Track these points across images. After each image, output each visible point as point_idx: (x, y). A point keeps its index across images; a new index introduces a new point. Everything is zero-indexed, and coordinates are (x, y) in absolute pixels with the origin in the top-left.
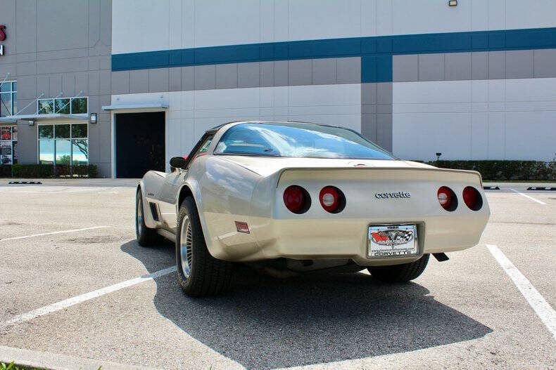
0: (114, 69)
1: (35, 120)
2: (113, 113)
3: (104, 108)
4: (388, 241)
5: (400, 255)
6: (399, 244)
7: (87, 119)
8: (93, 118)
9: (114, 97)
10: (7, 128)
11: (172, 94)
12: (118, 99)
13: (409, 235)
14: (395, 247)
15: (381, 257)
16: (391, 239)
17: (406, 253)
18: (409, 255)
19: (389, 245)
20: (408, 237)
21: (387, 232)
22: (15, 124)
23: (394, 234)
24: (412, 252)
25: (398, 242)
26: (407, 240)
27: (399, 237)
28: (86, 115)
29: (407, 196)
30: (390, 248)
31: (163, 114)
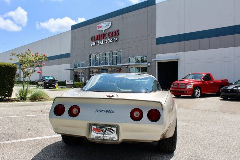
0: (157, 44)
1: (128, 65)
2: (157, 62)
3: (153, 60)
4: (101, 132)
5: (107, 140)
6: (107, 134)
8: (149, 64)
9: (157, 55)
10: (118, 69)
11: (181, 53)
12: (159, 56)
13: (113, 131)
14: (105, 136)
15: (97, 139)
16: (102, 131)
17: (111, 139)
18: (112, 140)
19: (102, 134)
20: (112, 132)
21: (101, 128)
22: (121, 67)
23: (104, 129)
24: (114, 139)
26: (112, 133)
27: (107, 131)
28: (146, 63)
29: (113, 112)
30: (102, 135)
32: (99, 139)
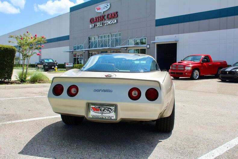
0: (156, 25)
1: (127, 47)
2: (156, 44)
3: (152, 42)
4: (99, 112)
5: (105, 119)
6: (105, 113)
7: (146, 47)
8: (148, 46)
9: (156, 37)
10: (118, 51)
11: (180, 35)
12: (158, 38)
13: (112, 110)
14: (103, 115)
15: (96, 118)
16: (101, 111)
17: (109, 118)
18: (111, 119)
19: (100, 113)
20: (110, 111)
21: (99, 107)
22: (120, 49)
23: (103, 109)
24: (113, 118)
25: (105, 112)
26: (110, 112)
27: (105, 110)
28: (145, 45)
29: (111, 91)
30: (101, 115)
31: (176, 44)
32: (97, 118)
